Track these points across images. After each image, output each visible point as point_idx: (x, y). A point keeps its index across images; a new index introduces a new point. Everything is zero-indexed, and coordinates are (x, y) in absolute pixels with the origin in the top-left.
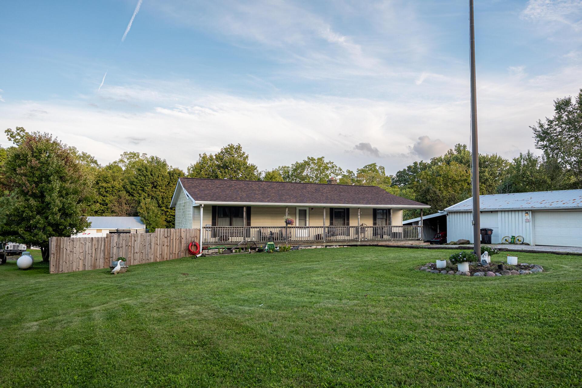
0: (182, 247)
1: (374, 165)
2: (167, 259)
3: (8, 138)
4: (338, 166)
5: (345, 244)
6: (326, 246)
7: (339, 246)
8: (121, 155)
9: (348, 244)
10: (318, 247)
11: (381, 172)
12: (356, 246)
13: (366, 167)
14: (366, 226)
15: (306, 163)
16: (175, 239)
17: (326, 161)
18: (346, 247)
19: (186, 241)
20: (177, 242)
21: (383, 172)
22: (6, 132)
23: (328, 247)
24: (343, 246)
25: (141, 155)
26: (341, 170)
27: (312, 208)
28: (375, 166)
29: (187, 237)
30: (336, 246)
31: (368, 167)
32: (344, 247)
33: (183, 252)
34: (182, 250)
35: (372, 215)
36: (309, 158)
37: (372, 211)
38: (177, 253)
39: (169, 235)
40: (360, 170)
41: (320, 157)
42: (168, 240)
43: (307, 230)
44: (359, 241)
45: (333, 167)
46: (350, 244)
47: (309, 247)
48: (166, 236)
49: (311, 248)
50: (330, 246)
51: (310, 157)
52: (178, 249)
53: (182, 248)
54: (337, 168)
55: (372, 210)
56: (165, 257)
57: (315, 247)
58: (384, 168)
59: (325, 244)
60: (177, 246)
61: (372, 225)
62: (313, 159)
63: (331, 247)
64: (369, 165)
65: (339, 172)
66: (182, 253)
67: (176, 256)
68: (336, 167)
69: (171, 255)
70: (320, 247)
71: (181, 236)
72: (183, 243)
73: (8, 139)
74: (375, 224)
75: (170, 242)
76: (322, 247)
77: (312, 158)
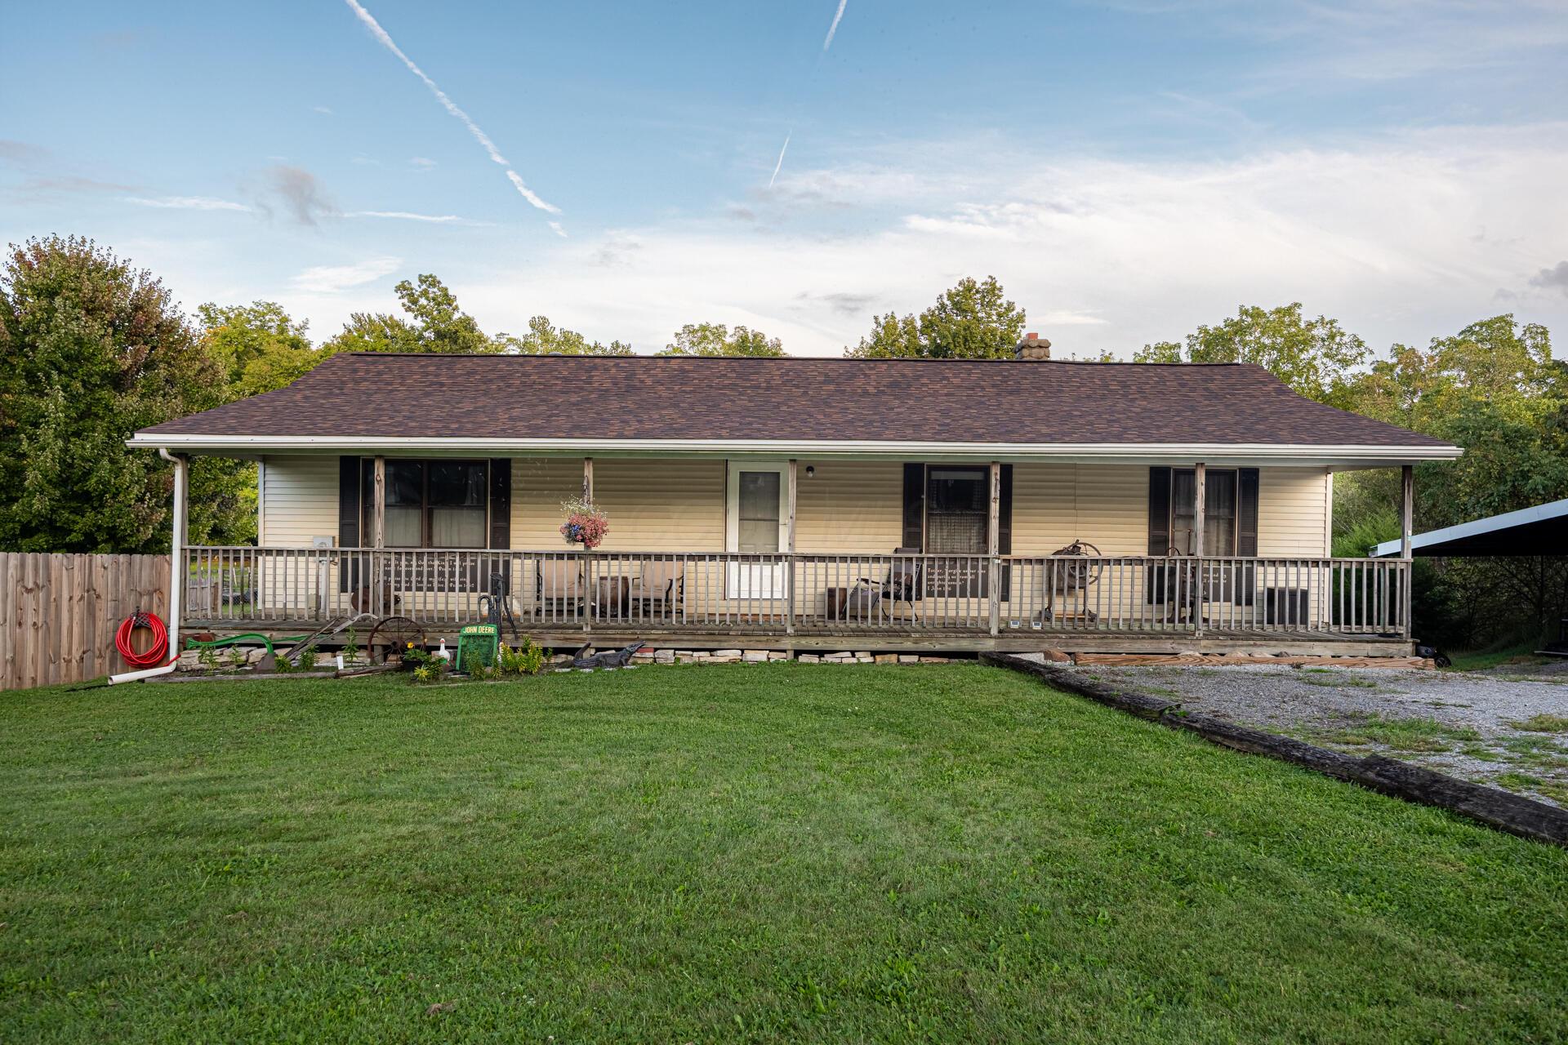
0: (98, 632)
1: (1505, 322)
2: (34, 680)
3: (404, 305)
4: (1349, 330)
5: (908, 645)
6: (798, 653)
7: (874, 653)
8: (677, 334)
9: (926, 646)
10: (751, 656)
11: (1535, 346)
12: (972, 655)
13: (1470, 330)
14: (1093, 554)
15: (1238, 329)
16: (65, 596)
17: (1306, 315)
18: (915, 659)
19: (116, 608)
20: (76, 609)
21: (1544, 349)
22: (397, 289)
23: (803, 659)
24: (900, 653)
25: (730, 331)
26: (1360, 344)
27: (807, 466)
28: (1509, 324)
29: (117, 590)
30: (853, 653)
31: (1477, 328)
32: (904, 659)
33: (101, 656)
34: (98, 645)
35: (1146, 500)
36: (1244, 312)
37: (1145, 479)
38: (76, 655)
39: (40, 582)
40: (1443, 343)
41: (1285, 305)
42: (38, 603)
43: (781, 569)
44: (994, 632)
45: (1332, 337)
46: (938, 647)
47: (705, 657)
48: (30, 585)
49: (712, 659)
50: (821, 653)
51: (1248, 307)
52: (82, 643)
53: (98, 640)
54: (1346, 339)
55: (1147, 472)
56: (29, 673)
57: (734, 654)
58: (1544, 333)
59: (789, 643)
60: (76, 629)
61: (1142, 552)
62: (1257, 314)
63: (828, 658)
64: (1482, 325)
65: (1354, 352)
66: (98, 661)
67: (75, 672)
68: (1343, 335)
69: (52, 667)
70: (761, 656)
71: (90, 589)
72: (100, 615)
73: (403, 309)
74: (1158, 543)
75: (47, 609)
76: (775, 656)
77: (1253, 308)
